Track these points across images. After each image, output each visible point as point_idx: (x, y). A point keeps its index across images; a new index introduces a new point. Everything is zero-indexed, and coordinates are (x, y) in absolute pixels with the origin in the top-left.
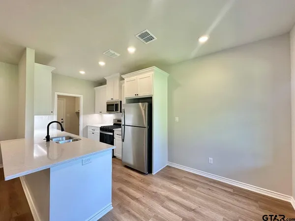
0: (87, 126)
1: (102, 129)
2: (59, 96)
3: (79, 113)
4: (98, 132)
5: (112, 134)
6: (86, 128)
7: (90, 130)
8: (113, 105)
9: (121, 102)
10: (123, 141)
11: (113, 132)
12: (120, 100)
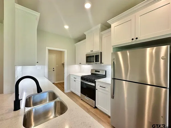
0: (70, 75)
1: (83, 78)
2: (49, 50)
3: (64, 64)
4: (79, 80)
5: (93, 84)
6: (69, 76)
7: (72, 77)
8: (93, 56)
9: (101, 53)
10: (113, 98)
11: (95, 83)
12: (100, 51)
